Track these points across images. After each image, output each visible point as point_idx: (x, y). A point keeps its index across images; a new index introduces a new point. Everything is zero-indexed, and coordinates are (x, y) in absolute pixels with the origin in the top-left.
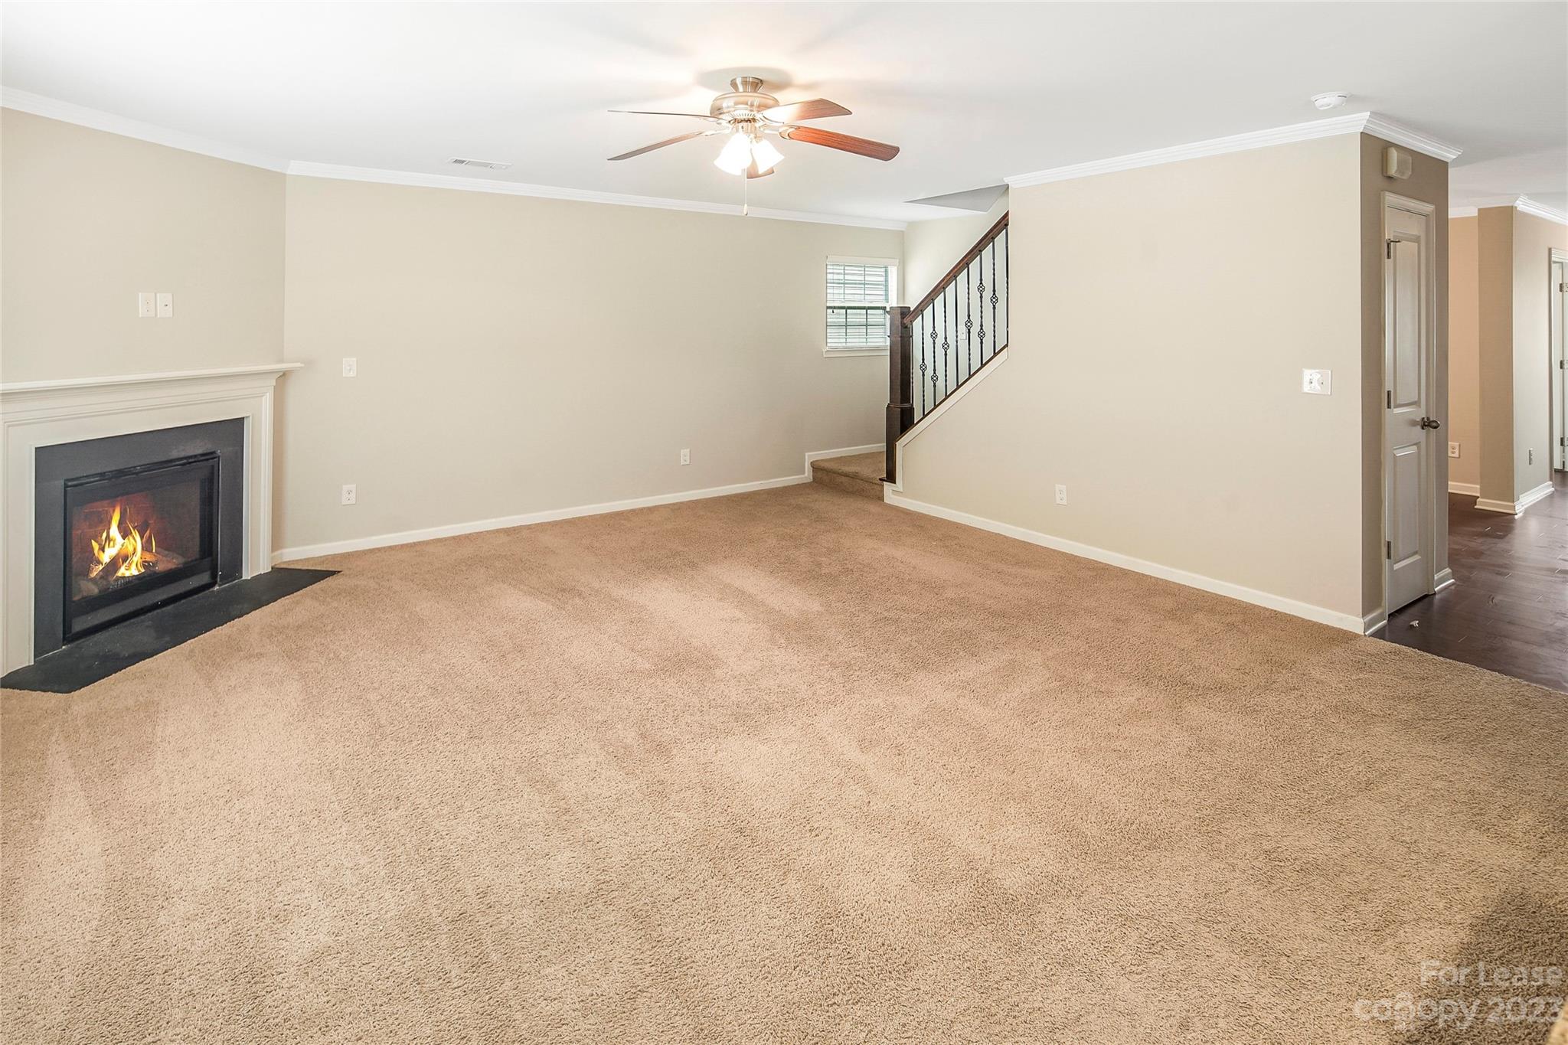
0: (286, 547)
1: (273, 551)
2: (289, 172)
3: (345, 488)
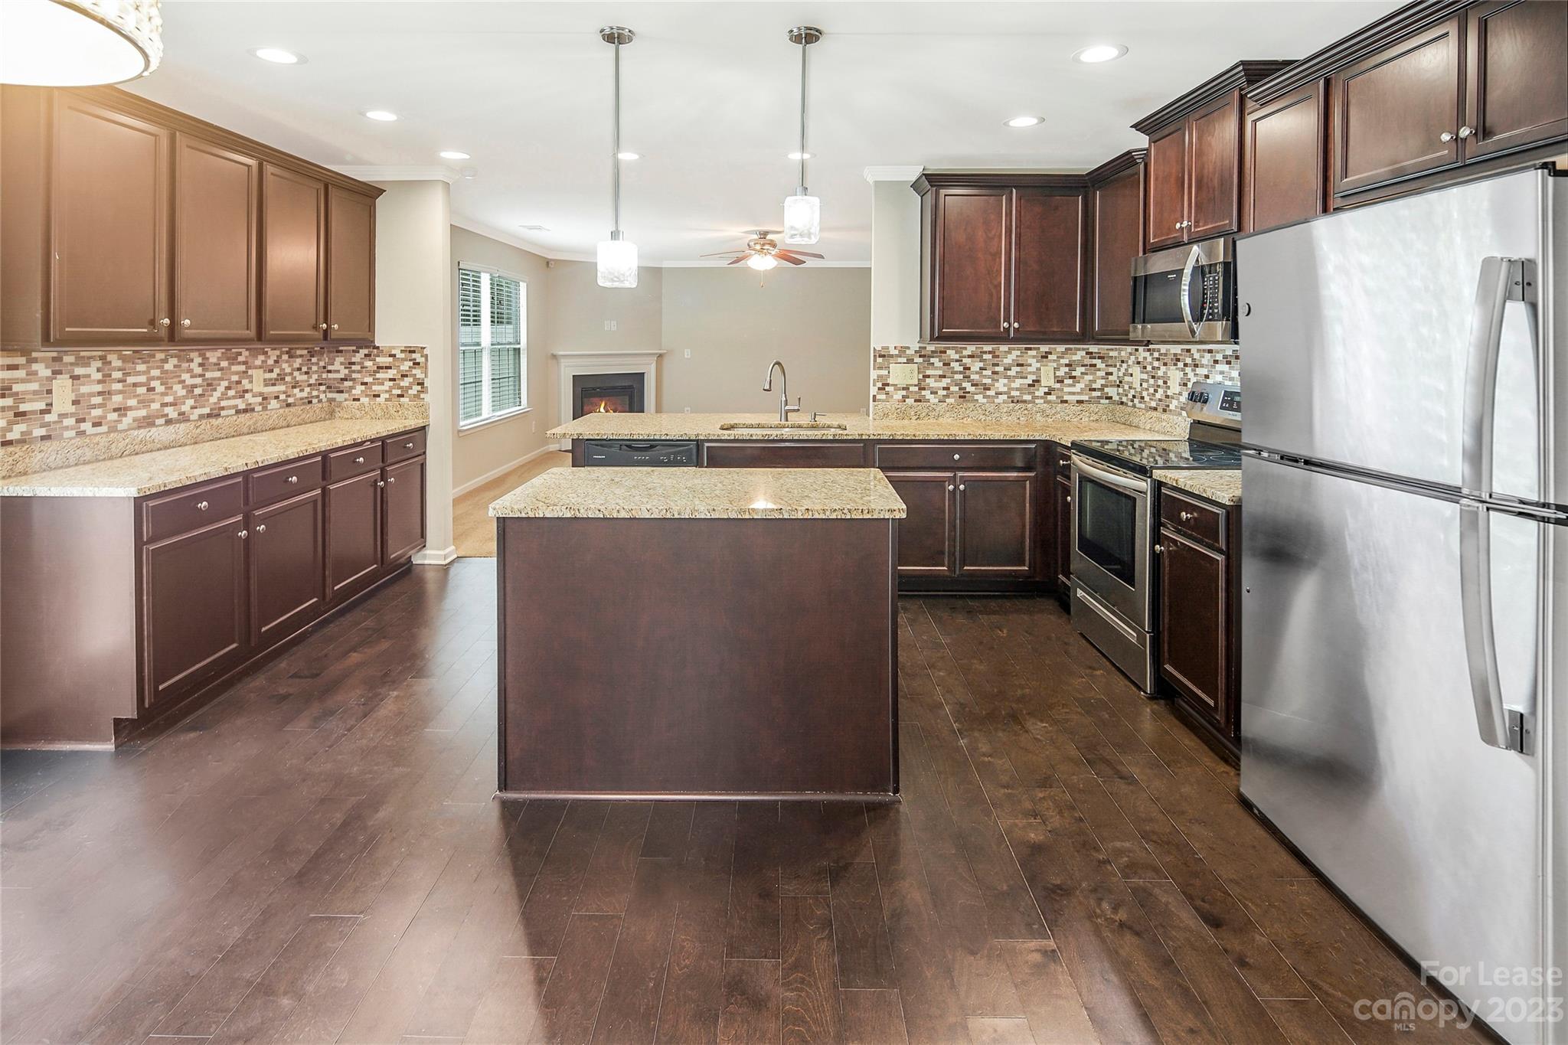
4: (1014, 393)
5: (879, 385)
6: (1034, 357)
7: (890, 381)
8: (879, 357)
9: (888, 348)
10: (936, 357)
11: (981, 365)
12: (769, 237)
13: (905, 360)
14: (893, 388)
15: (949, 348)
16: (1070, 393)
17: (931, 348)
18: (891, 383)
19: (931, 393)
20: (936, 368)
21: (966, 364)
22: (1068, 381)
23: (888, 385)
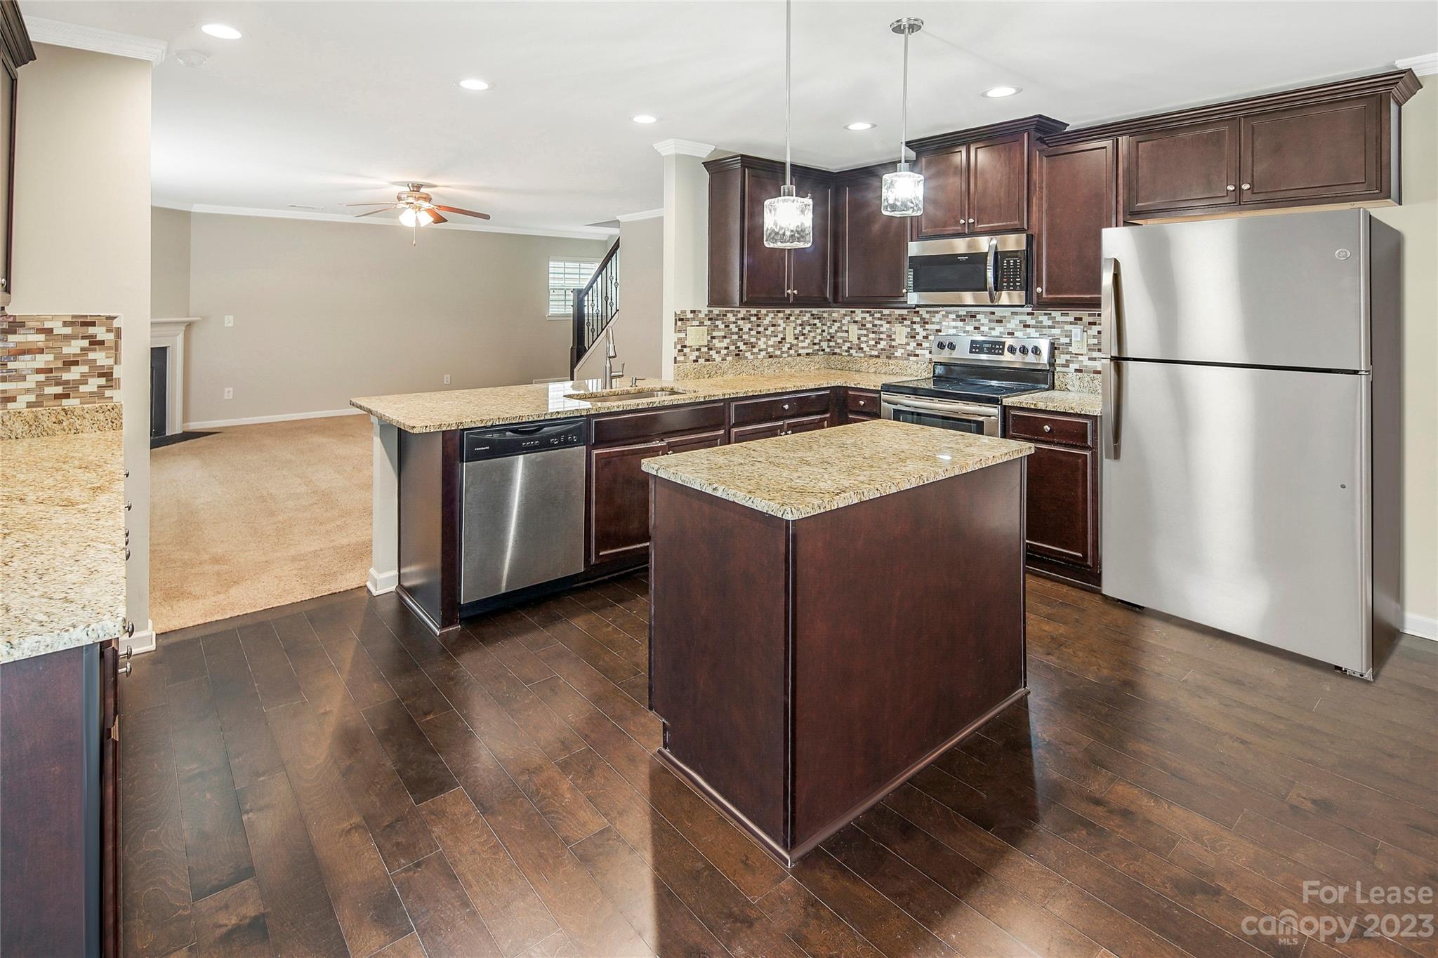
0: (190, 422)
1: (183, 423)
2: (193, 210)
3: (227, 390)
4: (770, 350)
5: (679, 347)
6: (782, 318)
7: (687, 343)
8: (679, 320)
9: (685, 312)
10: (720, 319)
11: (749, 326)
12: (422, 190)
13: (697, 323)
14: (689, 349)
15: (728, 312)
16: (803, 348)
17: (716, 311)
18: (688, 345)
19: (717, 353)
20: (720, 330)
21: (739, 326)
22: (801, 338)
23: (685, 347)
